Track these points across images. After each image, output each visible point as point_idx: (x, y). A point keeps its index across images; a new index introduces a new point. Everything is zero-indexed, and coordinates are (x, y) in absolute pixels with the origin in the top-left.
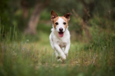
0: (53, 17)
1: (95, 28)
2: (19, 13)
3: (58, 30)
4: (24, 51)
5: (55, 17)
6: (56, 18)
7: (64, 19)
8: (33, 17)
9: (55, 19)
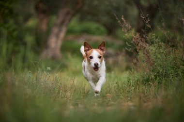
3: (93, 65)
4: (44, 86)
5: (88, 50)
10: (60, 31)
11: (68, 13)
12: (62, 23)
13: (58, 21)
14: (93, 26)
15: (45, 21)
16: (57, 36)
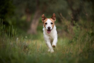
0: (43, 19)
1: (77, 27)
2: (24, 18)
5: (44, 19)
6: (46, 20)
7: (51, 20)
8: (34, 21)
9: (44, 21)
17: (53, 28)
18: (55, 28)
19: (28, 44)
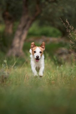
0: (33, 46)
10: (22, 34)
11: (28, 19)
12: (24, 27)
13: (21, 26)
14: (51, 29)
15: (11, 26)
16: (20, 37)
17: (41, 57)
18: (43, 57)
19: (8, 73)
